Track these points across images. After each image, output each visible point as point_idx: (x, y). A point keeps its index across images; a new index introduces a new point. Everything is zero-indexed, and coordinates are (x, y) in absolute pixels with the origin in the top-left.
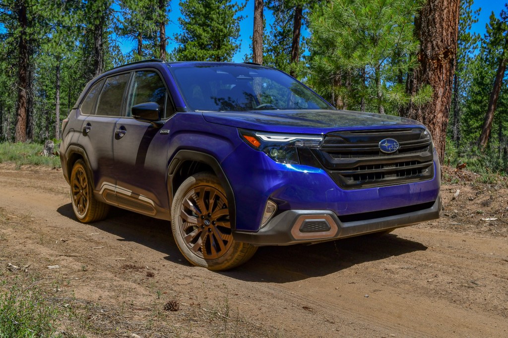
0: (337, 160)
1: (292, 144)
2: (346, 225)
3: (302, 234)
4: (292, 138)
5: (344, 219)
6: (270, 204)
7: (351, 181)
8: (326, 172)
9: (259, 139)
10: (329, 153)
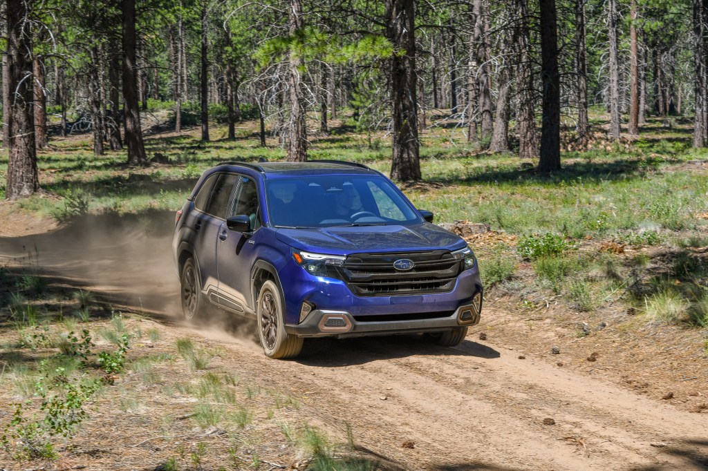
0: (355, 275)
1: (324, 261)
2: (359, 323)
3: (326, 328)
4: (324, 257)
5: (358, 318)
6: (305, 305)
7: (366, 291)
8: (346, 283)
9: (301, 256)
10: (349, 269)
